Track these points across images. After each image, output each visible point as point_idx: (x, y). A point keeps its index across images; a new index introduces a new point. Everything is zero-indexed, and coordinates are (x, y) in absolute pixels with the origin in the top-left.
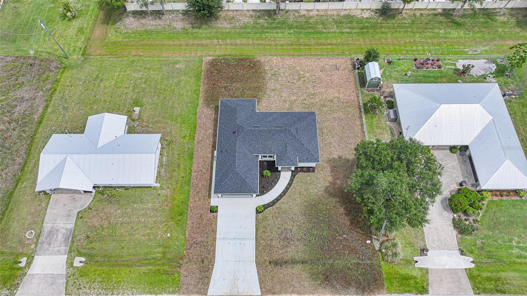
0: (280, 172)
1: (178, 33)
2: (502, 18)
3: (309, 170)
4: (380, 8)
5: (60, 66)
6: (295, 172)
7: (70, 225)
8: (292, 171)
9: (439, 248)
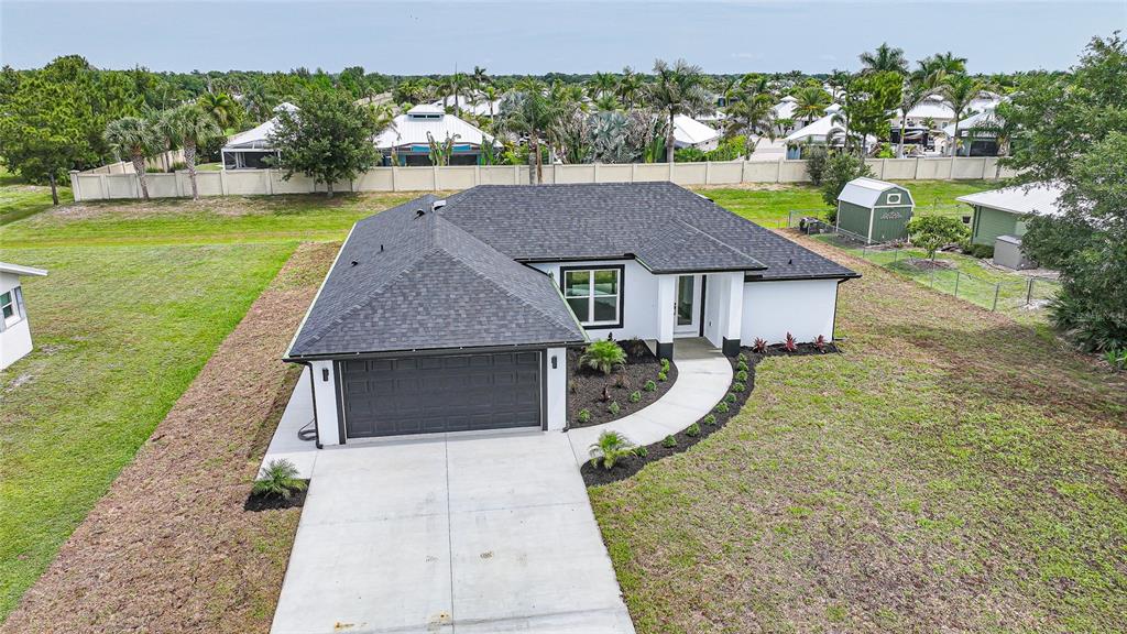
1: (228, 221)
3: (815, 348)
4: (809, 179)
6: (743, 353)
8: (732, 348)
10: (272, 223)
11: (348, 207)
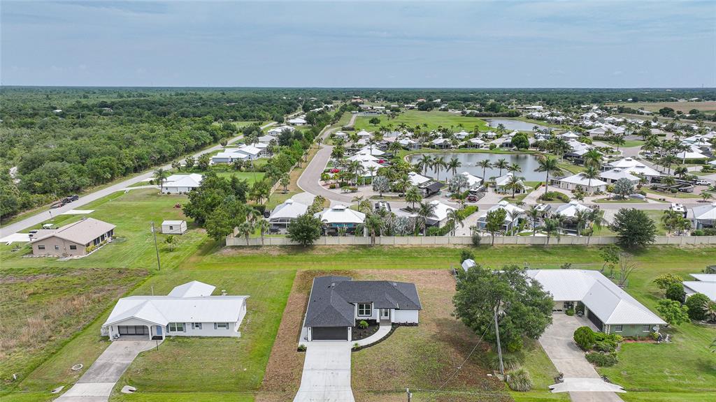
0: (378, 324)
1: (274, 258)
2: (592, 250)
3: (412, 325)
4: (472, 243)
5: (149, 273)
6: (395, 326)
7: (129, 361)
8: (393, 324)
9: (577, 376)
10: (288, 258)
11: (310, 252)
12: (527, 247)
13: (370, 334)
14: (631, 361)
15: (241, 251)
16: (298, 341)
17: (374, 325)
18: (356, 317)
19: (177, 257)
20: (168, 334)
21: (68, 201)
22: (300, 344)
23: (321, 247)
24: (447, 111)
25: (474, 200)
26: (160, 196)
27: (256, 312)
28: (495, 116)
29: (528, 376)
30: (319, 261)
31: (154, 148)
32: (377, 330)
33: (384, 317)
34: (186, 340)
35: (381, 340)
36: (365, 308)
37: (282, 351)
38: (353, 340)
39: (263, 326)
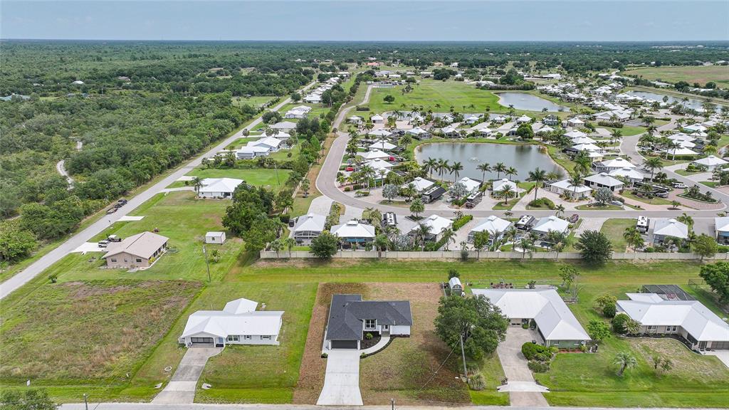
0: (380, 336)
1: (300, 270)
2: (559, 264)
3: (405, 336)
4: (461, 257)
5: (203, 285)
6: (393, 337)
7: (202, 364)
8: (391, 336)
9: (518, 380)
10: (311, 271)
11: (329, 265)
12: (506, 262)
13: (374, 345)
14: (559, 368)
15: (273, 263)
16: (321, 350)
17: (376, 336)
18: (364, 329)
19: (221, 269)
20: (227, 343)
21: (119, 206)
22: (323, 352)
23: (337, 260)
24: (463, 80)
25: (471, 207)
26: (197, 200)
27: (289, 323)
28: (510, 89)
29: (483, 379)
30: (336, 273)
31: (184, 145)
32: (379, 341)
33: (385, 330)
34: (240, 347)
35: (382, 349)
36: (371, 323)
37: (310, 357)
38: (361, 349)
39: (295, 336)
